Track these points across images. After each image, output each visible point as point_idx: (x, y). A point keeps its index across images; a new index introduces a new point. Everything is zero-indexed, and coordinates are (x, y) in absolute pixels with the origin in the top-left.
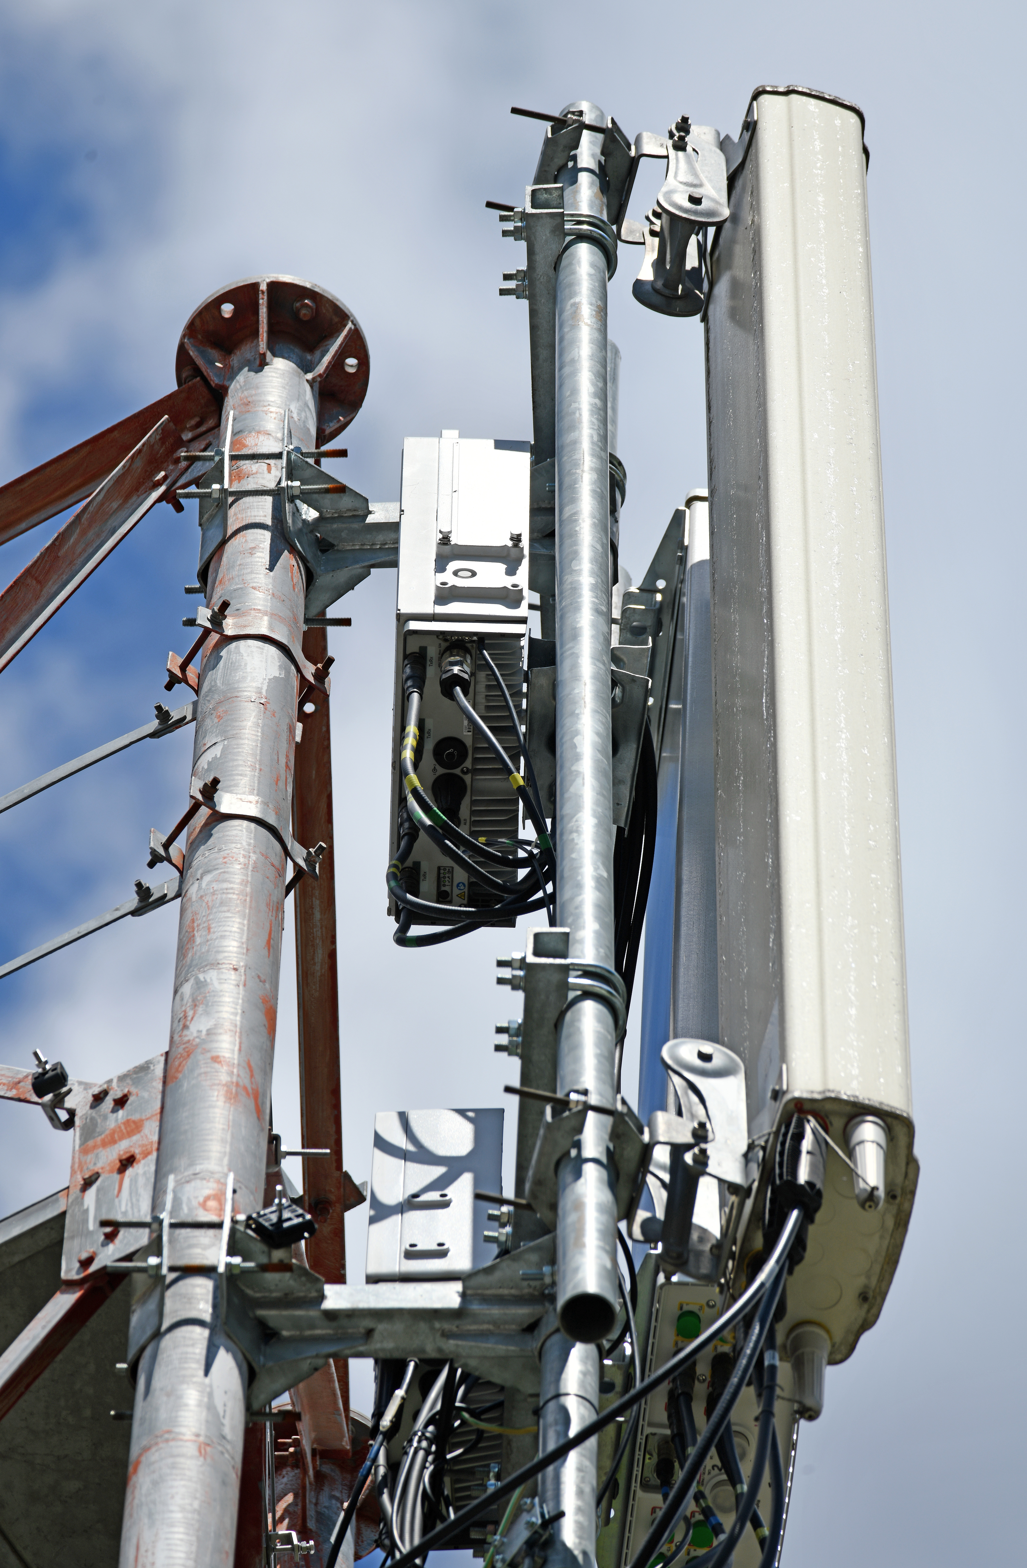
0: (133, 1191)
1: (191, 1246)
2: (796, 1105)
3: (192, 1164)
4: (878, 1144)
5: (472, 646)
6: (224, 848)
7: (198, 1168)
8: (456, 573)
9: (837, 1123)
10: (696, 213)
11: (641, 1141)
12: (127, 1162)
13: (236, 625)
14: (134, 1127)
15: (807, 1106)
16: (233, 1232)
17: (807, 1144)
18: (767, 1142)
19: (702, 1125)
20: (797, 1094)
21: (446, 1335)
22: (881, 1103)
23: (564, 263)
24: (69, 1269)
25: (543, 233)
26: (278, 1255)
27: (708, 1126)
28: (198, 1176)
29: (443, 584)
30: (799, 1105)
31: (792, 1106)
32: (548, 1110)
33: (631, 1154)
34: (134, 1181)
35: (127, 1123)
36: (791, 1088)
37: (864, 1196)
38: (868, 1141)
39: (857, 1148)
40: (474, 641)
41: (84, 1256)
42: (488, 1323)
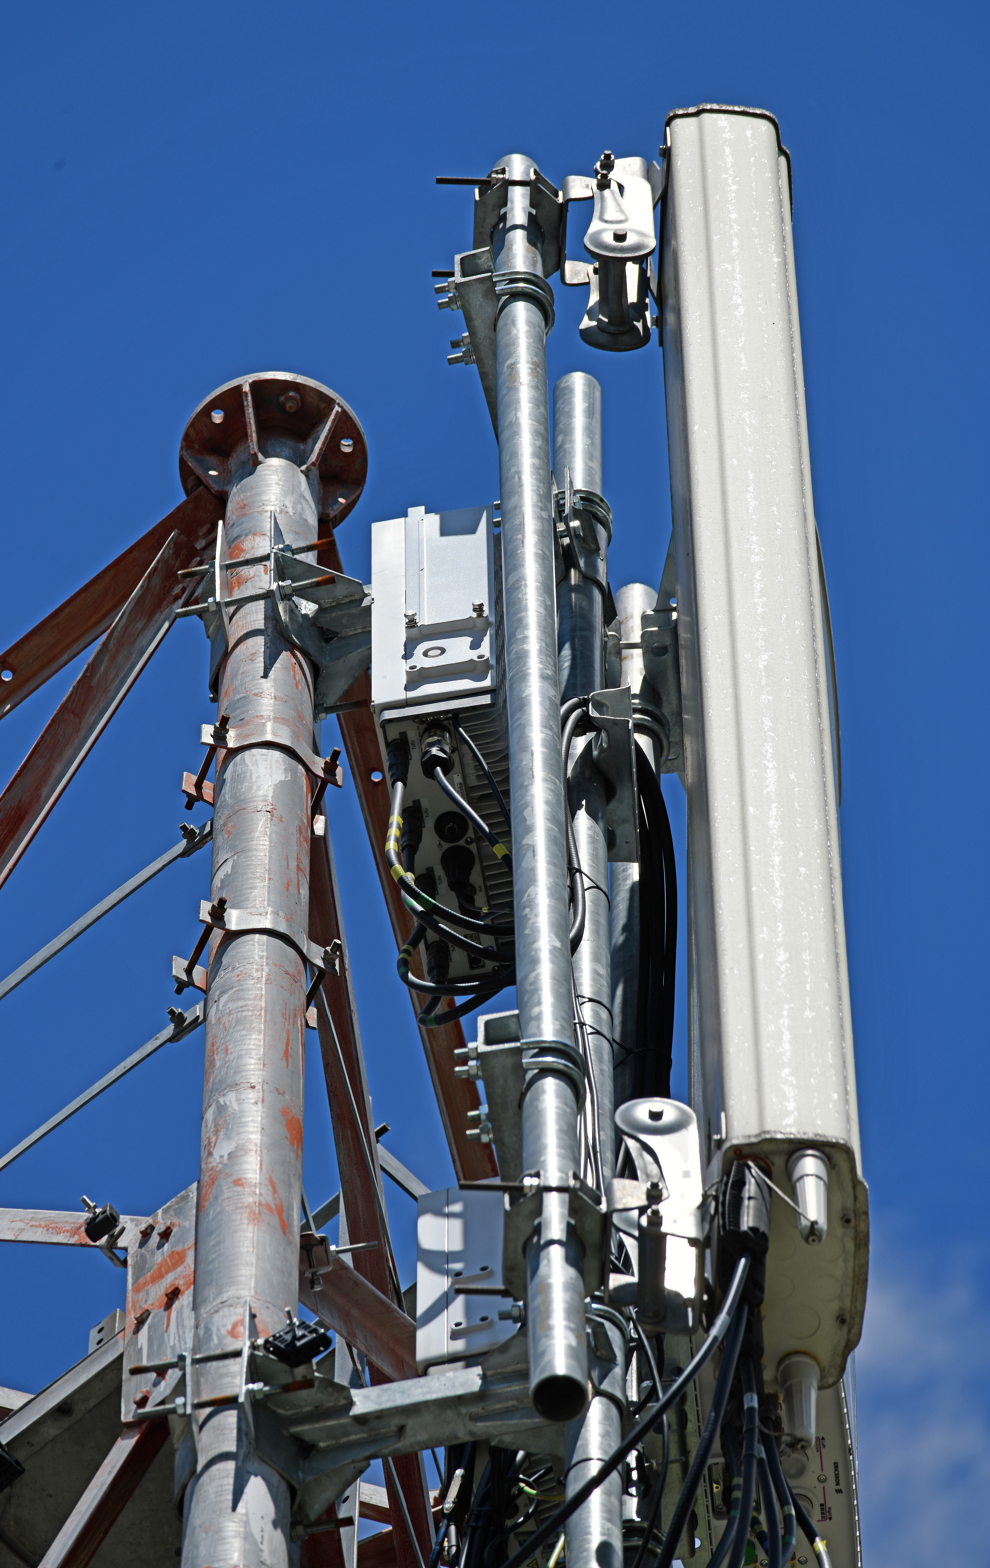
0: (180, 1324)
1: (222, 1376)
2: (735, 1152)
3: (220, 1293)
4: (817, 1176)
5: (449, 723)
6: (238, 966)
7: (225, 1297)
8: (425, 654)
9: (778, 1162)
10: (622, 250)
11: (598, 1212)
12: (173, 1295)
13: (238, 737)
14: (177, 1259)
15: (746, 1151)
16: (252, 1358)
17: (751, 1188)
18: (717, 1191)
19: (655, 1186)
20: (735, 1142)
21: (475, 1418)
22: (816, 1135)
23: (500, 324)
24: (127, 1413)
25: (476, 299)
26: (300, 1371)
27: (661, 1185)
28: (225, 1304)
29: (411, 668)
30: (738, 1152)
31: (731, 1154)
32: (507, 1198)
33: (592, 1226)
34: (180, 1313)
35: (172, 1255)
36: (730, 1136)
37: (807, 1231)
38: (807, 1175)
39: (798, 1185)
40: (449, 718)
41: (139, 1396)
42: (512, 1399)
